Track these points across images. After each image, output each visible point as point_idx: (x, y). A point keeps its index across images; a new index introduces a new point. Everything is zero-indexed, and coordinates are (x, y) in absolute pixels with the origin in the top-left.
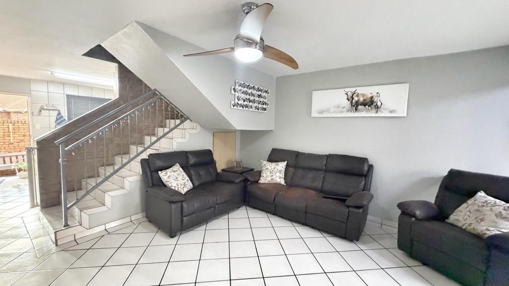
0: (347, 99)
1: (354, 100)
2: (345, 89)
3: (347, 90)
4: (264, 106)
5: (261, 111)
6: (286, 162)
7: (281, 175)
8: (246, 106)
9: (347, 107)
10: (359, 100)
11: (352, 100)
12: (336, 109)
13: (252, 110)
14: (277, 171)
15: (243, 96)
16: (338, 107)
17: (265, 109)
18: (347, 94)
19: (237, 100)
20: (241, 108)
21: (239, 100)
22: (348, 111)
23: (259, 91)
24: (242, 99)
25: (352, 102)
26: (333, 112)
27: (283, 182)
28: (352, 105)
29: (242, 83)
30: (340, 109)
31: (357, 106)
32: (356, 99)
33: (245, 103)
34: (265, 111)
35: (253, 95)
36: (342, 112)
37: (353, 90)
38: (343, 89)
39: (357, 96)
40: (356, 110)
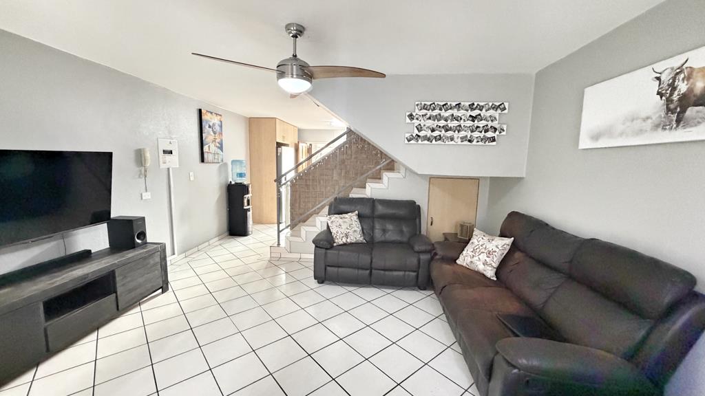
0: (659, 93)
1: (676, 93)
2: (654, 66)
3: (659, 67)
4: (490, 134)
5: (480, 143)
6: (513, 238)
7: (488, 260)
8: (439, 138)
9: (654, 118)
10: (690, 90)
11: (671, 94)
12: (628, 124)
13: (453, 142)
14: (483, 250)
15: (430, 123)
16: (633, 120)
17: (493, 140)
18: (658, 79)
19: (416, 132)
20: (426, 142)
21: (419, 131)
22: (656, 127)
23: (473, 109)
24: (428, 127)
25: (669, 101)
26: (621, 134)
27: (490, 273)
28: (668, 109)
29: (429, 103)
30: (638, 124)
31: (683, 111)
32: (683, 87)
33: (436, 133)
34: (494, 143)
35: (457, 119)
36: (641, 132)
37: (676, 62)
38: (650, 68)
39: (688, 78)
40: (678, 121)
